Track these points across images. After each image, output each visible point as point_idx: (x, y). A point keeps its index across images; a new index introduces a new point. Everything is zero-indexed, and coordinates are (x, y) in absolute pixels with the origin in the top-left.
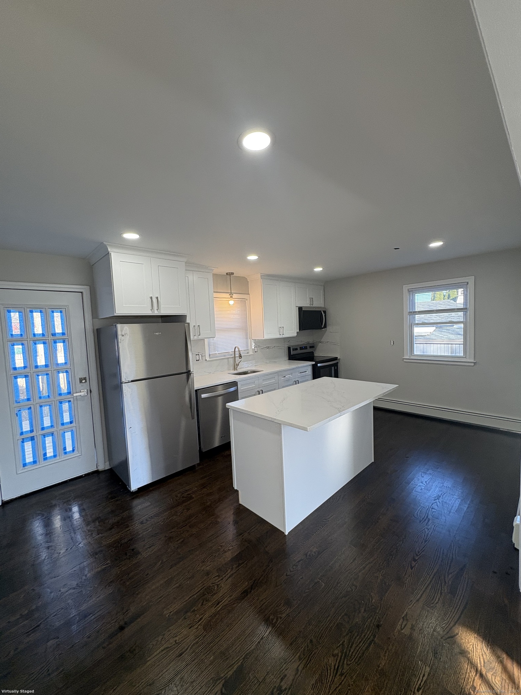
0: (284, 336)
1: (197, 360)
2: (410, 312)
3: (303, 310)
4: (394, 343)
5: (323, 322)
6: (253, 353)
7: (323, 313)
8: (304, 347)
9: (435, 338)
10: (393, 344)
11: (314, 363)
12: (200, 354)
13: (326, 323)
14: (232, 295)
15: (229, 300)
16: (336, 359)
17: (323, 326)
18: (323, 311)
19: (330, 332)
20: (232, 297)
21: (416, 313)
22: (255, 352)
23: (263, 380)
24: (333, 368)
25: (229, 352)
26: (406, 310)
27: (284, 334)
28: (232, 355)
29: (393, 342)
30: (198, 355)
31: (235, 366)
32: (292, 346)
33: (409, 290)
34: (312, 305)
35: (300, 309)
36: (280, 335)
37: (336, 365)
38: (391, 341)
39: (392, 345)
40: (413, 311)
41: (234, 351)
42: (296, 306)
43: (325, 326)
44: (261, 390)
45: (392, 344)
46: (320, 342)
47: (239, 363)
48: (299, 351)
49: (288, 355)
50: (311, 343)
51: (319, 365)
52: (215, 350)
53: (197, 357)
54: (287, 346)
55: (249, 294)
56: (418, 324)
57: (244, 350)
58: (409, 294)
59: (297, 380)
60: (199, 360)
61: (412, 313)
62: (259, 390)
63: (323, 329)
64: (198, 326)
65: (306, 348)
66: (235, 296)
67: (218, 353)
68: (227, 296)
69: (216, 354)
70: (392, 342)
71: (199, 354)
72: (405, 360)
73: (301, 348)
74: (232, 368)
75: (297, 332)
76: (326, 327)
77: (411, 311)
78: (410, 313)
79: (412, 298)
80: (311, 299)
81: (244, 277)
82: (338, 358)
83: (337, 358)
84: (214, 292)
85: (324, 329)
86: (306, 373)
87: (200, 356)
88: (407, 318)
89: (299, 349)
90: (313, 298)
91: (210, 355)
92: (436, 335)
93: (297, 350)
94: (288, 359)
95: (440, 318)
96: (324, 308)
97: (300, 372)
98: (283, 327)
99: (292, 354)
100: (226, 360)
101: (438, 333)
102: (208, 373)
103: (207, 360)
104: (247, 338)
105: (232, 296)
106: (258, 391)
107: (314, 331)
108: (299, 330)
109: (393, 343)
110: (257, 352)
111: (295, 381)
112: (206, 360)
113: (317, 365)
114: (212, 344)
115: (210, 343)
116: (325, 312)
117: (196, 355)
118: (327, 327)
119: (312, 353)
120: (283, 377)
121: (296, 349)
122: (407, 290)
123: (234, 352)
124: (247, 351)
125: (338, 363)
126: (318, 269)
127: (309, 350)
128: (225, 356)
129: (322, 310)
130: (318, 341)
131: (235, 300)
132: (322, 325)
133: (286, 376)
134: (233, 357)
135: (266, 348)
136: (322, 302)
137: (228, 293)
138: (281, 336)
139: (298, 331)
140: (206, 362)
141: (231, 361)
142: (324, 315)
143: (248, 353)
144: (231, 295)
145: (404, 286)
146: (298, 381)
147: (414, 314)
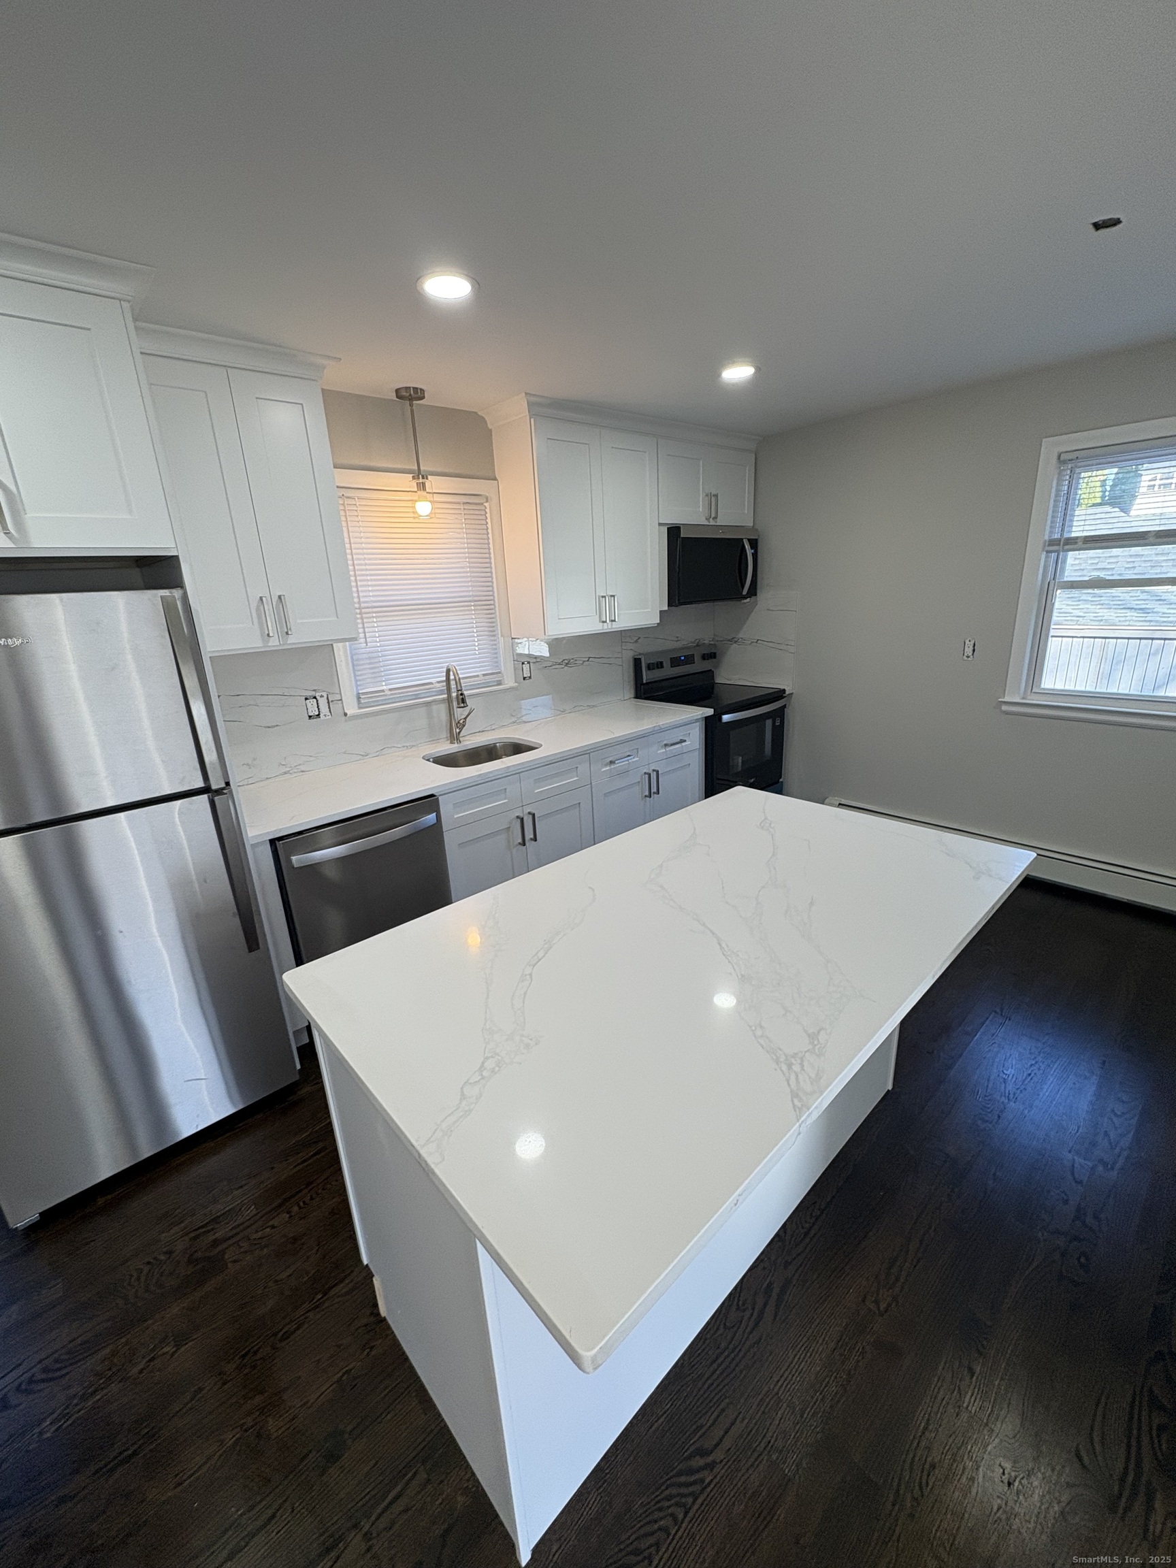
0: (617, 626)
1: (310, 717)
2: (1053, 542)
3: (682, 536)
4: (974, 650)
5: (745, 581)
6: (516, 682)
7: (747, 546)
8: (685, 656)
9: (1059, 618)
10: (970, 654)
11: (710, 712)
12: (322, 696)
13: (756, 579)
14: (423, 478)
15: (416, 501)
16: (779, 695)
17: (745, 592)
18: (749, 540)
19: (768, 610)
20: (422, 487)
21: (1076, 543)
22: (524, 678)
23: (537, 781)
24: (769, 723)
25: (431, 683)
26: (1041, 530)
27: (615, 621)
28: (441, 693)
29: (974, 646)
30: (315, 698)
31: (455, 730)
32: (645, 655)
33: (1063, 457)
34: (715, 518)
35: (674, 532)
36: (603, 622)
37: (780, 713)
38: (967, 642)
39: (968, 657)
40: (1066, 535)
41: (444, 679)
42: (660, 524)
43: (753, 592)
44: (529, 813)
45: (969, 651)
46: (736, 642)
47: (465, 718)
48: (668, 671)
49: (632, 683)
50: (706, 642)
51: (726, 718)
52: (379, 679)
53: (309, 705)
54: (628, 656)
55: (495, 479)
56: (1073, 585)
57: (484, 675)
58: (1060, 474)
59: (654, 770)
60: (319, 715)
61: (1059, 545)
62: (521, 815)
63: (746, 598)
64: (280, 597)
65: (689, 659)
66: (433, 483)
67: (390, 690)
68: (407, 482)
69: (383, 691)
70: (969, 645)
71: (317, 695)
72: (1004, 708)
73: (675, 662)
74: (445, 734)
75: (661, 611)
76: (756, 595)
77: (1057, 536)
78: (1049, 545)
79: (1066, 488)
80: (713, 498)
81: (476, 413)
82: (787, 693)
83: (784, 690)
84: (335, 467)
85: (748, 600)
86: (683, 744)
87: (323, 702)
88: (1036, 562)
89: (667, 664)
90: (716, 496)
91: (359, 698)
92: (1060, 611)
93: (662, 667)
94: (633, 696)
95: (1077, 562)
96: (754, 529)
97: (665, 742)
98: (614, 596)
99: (645, 682)
100: (423, 710)
101: (1068, 605)
102: (360, 757)
103: (349, 712)
104: (494, 636)
105: (424, 484)
106: (518, 817)
107: (720, 607)
108: (669, 606)
109: (971, 648)
110: (530, 677)
111: (645, 773)
112: (346, 714)
113: (720, 719)
114: (362, 659)
115: (354, 657)
116: (754, 544)
117: (306, 699)
118: (758, 594)
119: (710, 674)
120: (606, 765)
121: (660, 665)
122: (1055, 457)
123: (445, 684)
124: (496, 678)
125: (784, 706)
126: (738, 373)
127: (699, 666)
128: (417, 697)
129: (745, 536)
130: (730, 638)
131: (437, 498)
132: (743, 587)
133: (616, 762)
134: (444, 700)
135: (559, 664)
136: (747, 510)
137: (409, 472)
138: (608, 627)
139: (666, 608)
140: (346, 721)
141: (441, 712)
142: (749, 552)
143: (499, 683)
144: (421, 480)
145: (1044, 440)
146: (657, 772)
147: (1066, 547)
